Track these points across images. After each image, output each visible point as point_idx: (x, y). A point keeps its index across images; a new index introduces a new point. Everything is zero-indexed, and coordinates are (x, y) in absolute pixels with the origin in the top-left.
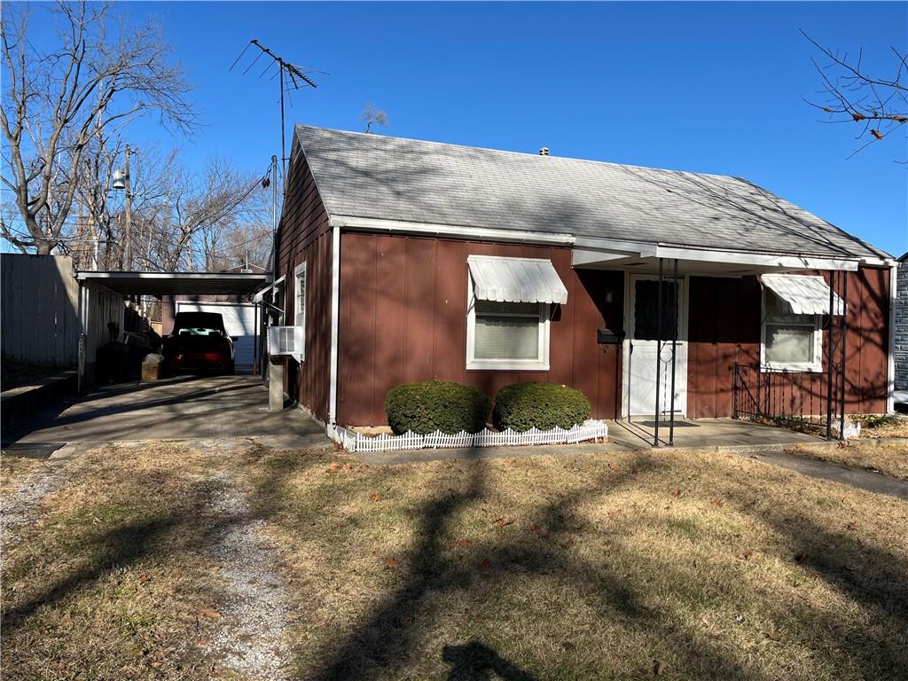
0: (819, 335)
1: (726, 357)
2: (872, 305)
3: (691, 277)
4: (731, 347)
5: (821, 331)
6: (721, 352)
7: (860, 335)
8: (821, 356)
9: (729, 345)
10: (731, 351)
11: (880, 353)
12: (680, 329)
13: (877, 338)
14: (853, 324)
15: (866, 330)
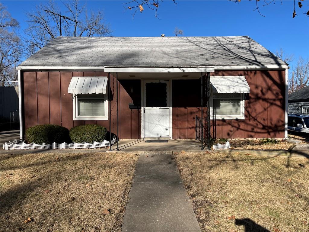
0: (242, 103)
1: (191, 113)
2: (275, 88)
3: (173, 80)
4: (194, 109)
5: (244, 101)
6: (189, 111)
7: (268, 102)
8: (244, 112)
9: (193, 108)
10: (194, 111)
11: (280, 110)
12: (167, 102)
13: (278, 103)
14: (263, 97)
15: (271, 99)
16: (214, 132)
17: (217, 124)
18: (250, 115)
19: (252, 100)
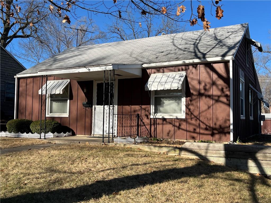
1: (135, 111)
2: (220, 82)
5: (185, 98)
6: (132, 109)
7: (213, 99)
9: (136, 106)
10: (137, 109)
13: (224, 100)
15: (216, 96)
16: (154, 131)
17: (157, 123)
18: (192, 114)
19: (194, 97)
